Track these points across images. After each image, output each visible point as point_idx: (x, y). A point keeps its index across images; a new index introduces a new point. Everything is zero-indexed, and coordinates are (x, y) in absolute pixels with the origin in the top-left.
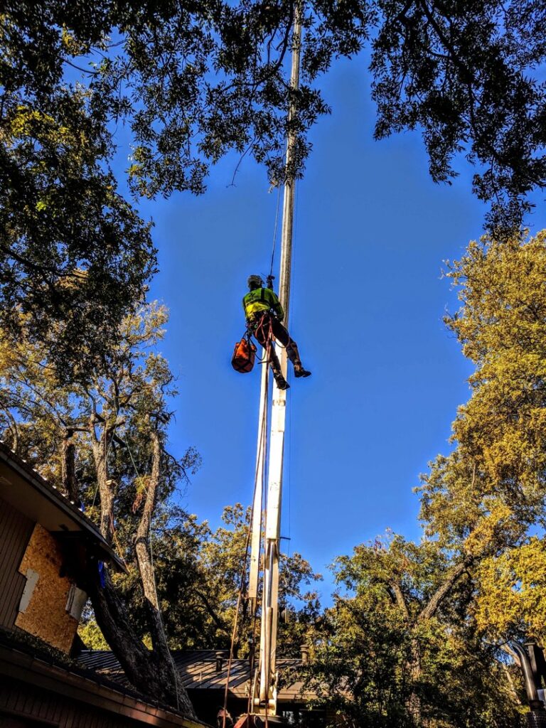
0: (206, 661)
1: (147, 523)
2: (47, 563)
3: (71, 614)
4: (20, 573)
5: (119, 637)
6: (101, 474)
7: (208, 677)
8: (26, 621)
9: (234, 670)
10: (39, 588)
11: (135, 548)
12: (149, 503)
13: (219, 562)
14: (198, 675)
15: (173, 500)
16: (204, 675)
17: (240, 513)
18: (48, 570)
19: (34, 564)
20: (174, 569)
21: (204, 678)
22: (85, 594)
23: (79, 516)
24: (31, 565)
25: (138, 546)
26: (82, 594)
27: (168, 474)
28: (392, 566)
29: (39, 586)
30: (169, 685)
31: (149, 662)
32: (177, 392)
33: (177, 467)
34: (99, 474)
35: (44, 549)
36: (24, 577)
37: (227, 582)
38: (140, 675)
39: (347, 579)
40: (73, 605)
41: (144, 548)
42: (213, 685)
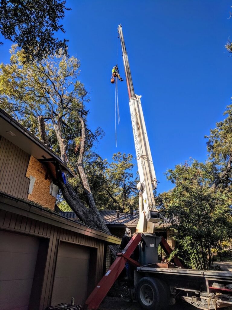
0: (111, 214)
1: (82, 157)
2: (39, 173)
3: (52, 195)
4: (26, 177)
5: (74, 204)
6: (59, 137)
7: (114, 220)
8: (33, 198)
9: (124, 217)
10: (36, 184)
11: (78, 168)
12: (82, 148)
13: (113, 176)
14: (110, 219)
15: (92, 150)
16: (112, 219)
17: (120, 156)
18: (39, 176)
19: (32, 173)
20: (95, 178)
21: (112, 220)
22: (57, 187)
23: (50, 151)
24: (31, 174)
25: (79, 167)
26: (56, 187)
27: (89, 139)
28: (193, 173)
29: (36, 183)
30: (98, 222)
31: (89, 214)
32: (89, 100)
33: (93, 135)
34: (58, 137)
35: (36, 167)
36: (29, 179)
37: (117, 184)
38: (86, 219)
39: (172, 179)
40: (53, 191)
41: (82, 168)
42: (116, 222)
